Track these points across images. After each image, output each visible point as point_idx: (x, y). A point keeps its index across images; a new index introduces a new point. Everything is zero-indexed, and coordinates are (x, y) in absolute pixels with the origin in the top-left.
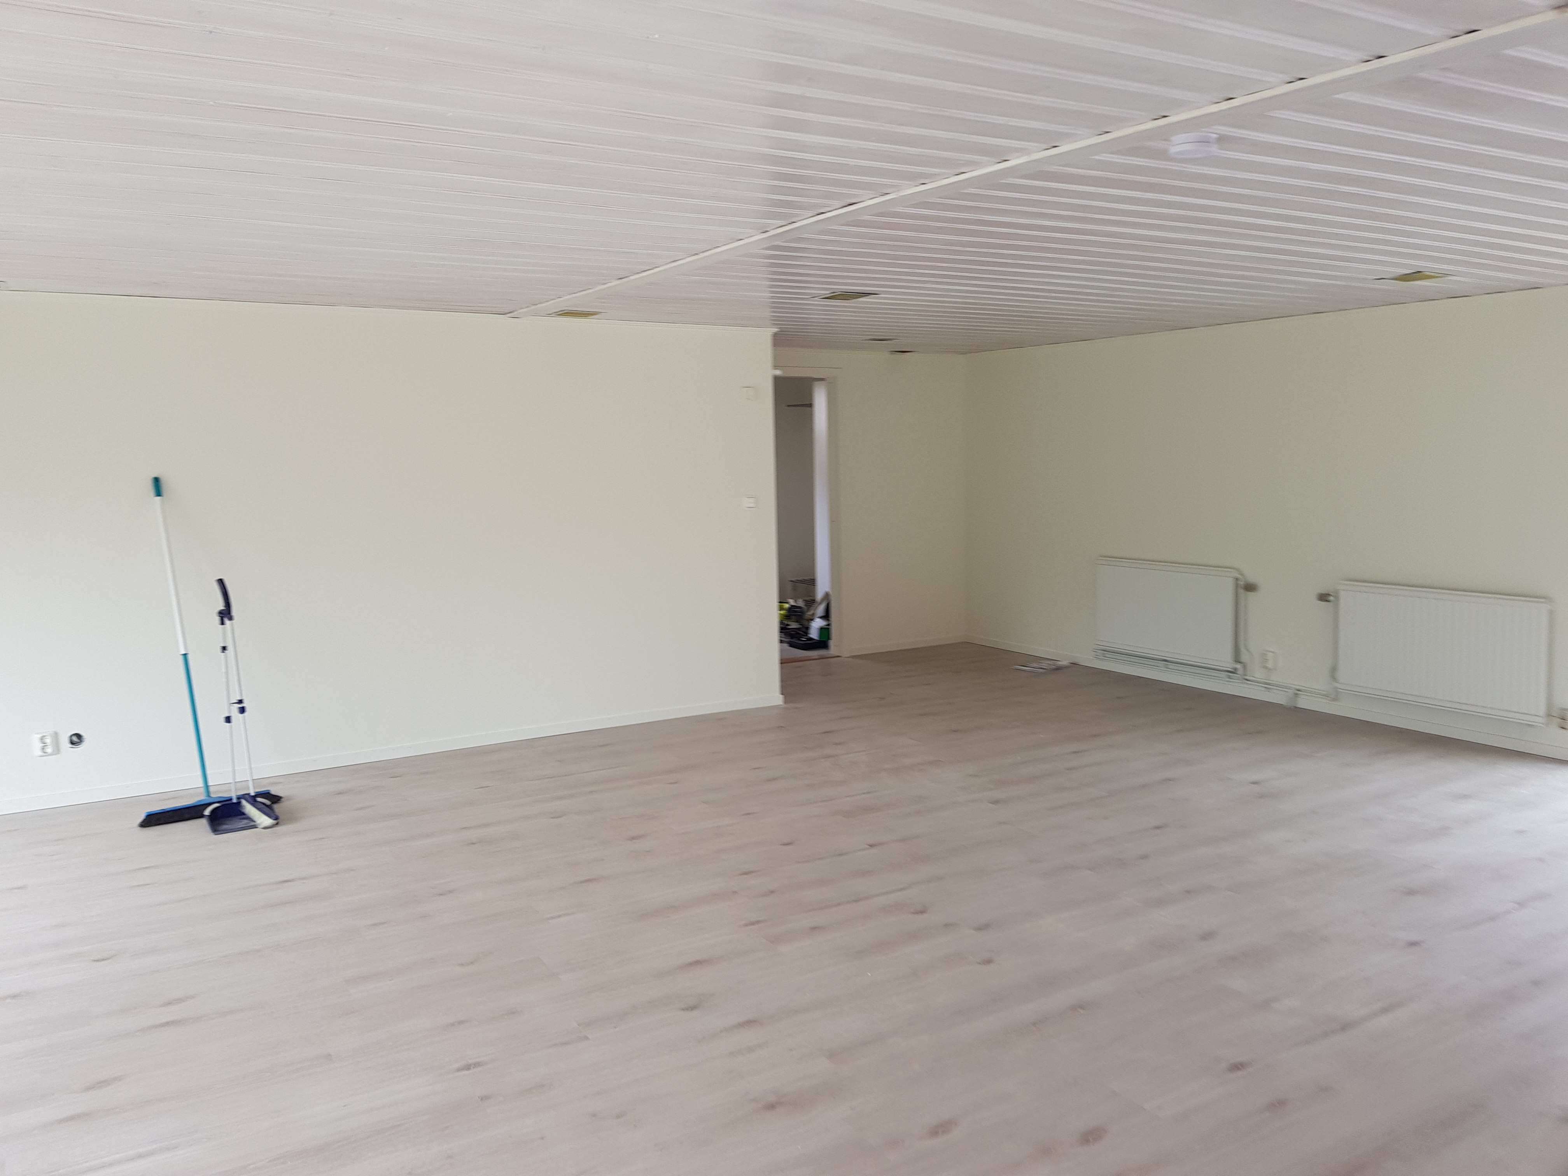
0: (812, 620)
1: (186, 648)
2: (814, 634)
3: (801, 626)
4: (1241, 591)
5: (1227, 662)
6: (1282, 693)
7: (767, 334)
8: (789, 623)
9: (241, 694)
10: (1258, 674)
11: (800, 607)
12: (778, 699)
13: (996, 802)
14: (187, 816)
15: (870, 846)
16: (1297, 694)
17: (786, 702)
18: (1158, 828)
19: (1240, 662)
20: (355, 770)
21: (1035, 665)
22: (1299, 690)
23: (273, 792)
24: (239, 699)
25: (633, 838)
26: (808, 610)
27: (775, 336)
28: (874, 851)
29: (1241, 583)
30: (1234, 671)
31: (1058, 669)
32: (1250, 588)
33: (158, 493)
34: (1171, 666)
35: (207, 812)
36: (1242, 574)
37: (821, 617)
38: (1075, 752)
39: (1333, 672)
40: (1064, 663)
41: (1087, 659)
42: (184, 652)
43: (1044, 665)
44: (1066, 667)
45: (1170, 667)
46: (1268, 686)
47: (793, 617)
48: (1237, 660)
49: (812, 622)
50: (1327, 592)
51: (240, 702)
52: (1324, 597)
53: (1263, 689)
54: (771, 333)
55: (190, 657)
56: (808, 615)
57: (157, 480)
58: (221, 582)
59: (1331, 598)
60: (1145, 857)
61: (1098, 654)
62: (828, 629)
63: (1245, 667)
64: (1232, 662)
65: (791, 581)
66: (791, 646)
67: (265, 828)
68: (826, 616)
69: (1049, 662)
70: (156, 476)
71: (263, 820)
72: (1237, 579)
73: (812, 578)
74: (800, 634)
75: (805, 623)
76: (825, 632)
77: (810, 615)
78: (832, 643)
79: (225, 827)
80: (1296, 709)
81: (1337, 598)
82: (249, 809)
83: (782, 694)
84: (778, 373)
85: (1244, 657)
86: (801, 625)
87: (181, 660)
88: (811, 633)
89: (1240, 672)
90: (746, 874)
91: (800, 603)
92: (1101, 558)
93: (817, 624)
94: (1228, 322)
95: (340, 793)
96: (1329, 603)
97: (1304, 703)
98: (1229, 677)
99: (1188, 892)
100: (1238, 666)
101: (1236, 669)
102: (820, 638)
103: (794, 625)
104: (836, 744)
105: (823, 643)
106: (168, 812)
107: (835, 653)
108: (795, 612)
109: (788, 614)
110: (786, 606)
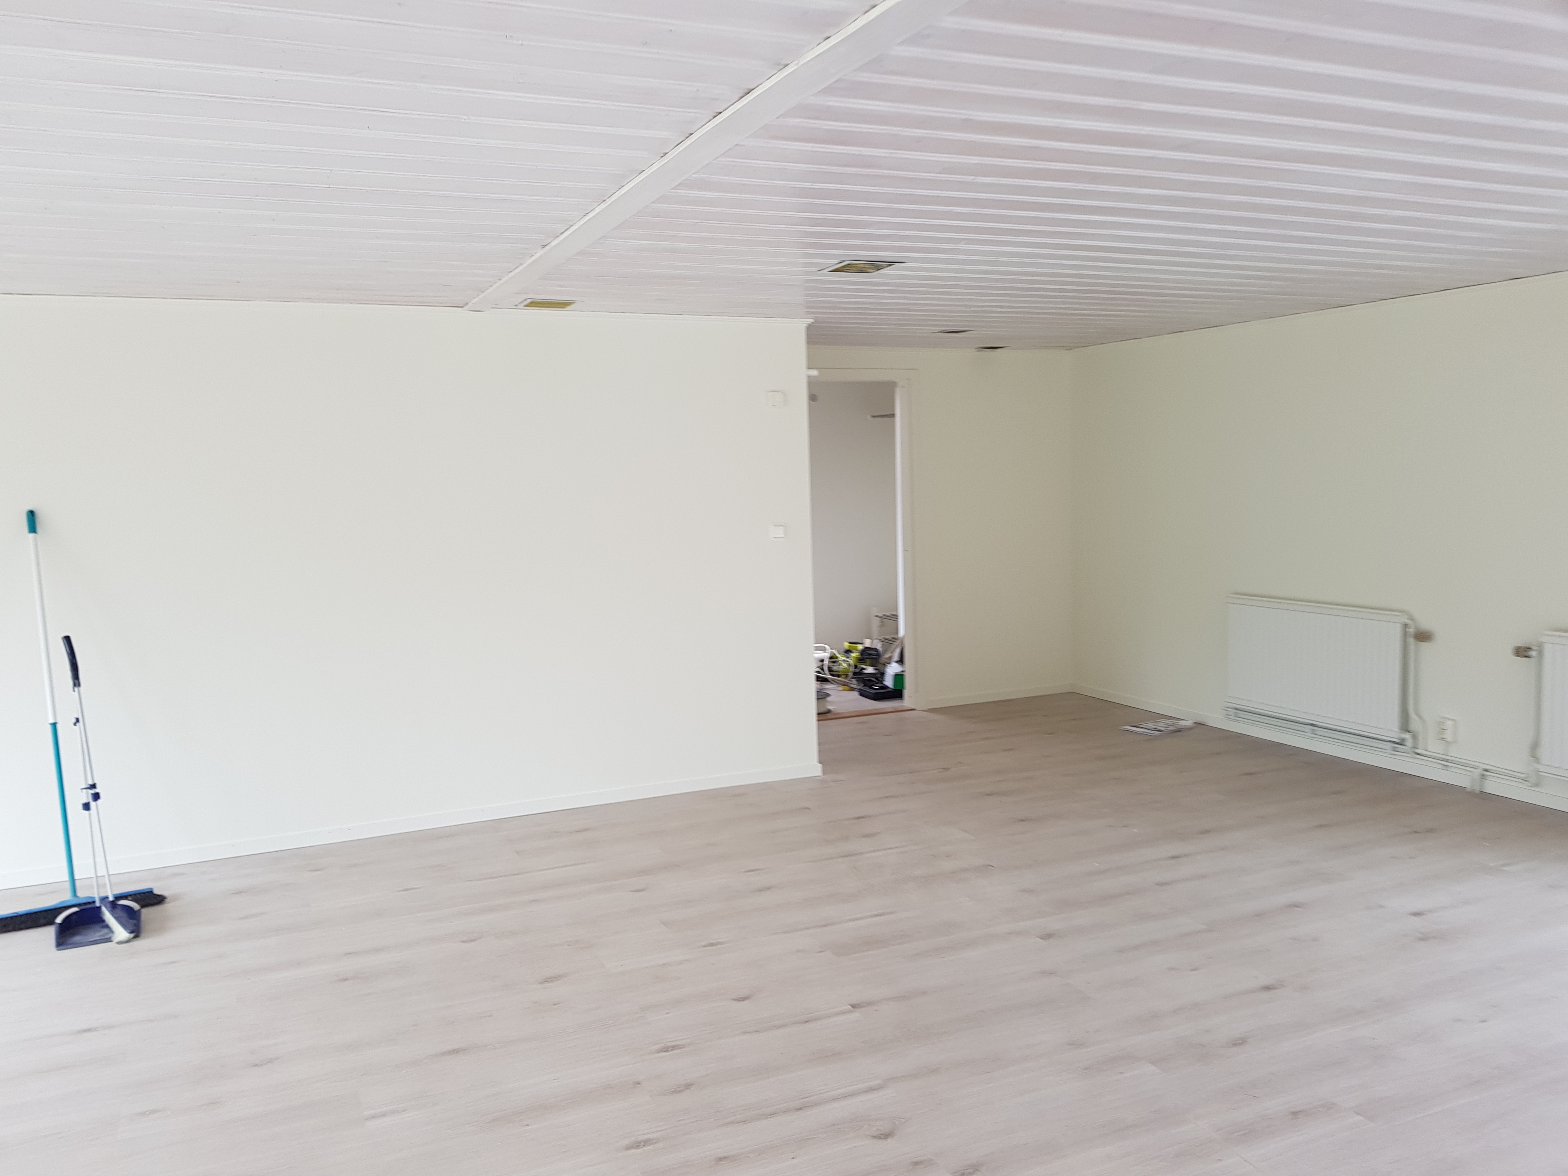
0: (889, 663)
1: (55, 716)
2: (889, 682)
3: (877, 671)
4: (1411, 641)
5: (1392, 730)
6: (1467, 773)
7: (799, 326)
8: (864, 667)
9: (93, 779)
10: (1434, 747)
11: (876, 650)
12: (815, 769)
13: (1047, 936)
14: (42, 921)
15: (853, 1006)
16: (1483, 775)
17: (824, 772)
18: (1267, 988)
19: (1409, 732)
20: (275, 858)
21: (1151, 725)
22: (1486, 770)
23: (156, 892)
24: (91, 783)
25: (547, 980)
26: (885, 651)
27: (809, 328)
28: (856, 1015)
29: (1411, 630)
30: (1401, 743)
31: (1179, 730)
32: (1423, 636)
33: (33, 528)
34: (1320, 731)
35: (59, 920)
36: (1412, 619)
37: (897, 662)
38: (1174, 857)
39: (1535, 747)
40: (1188, 723)
41: (1217, 719)
42: (52, 721)
43: (1162, 725)
44: (1190, 729)
45: (1319, 733)
46: (1446, 762)
47: (868, 660)
48: (1405, 727)
49: (889, 665)
50: (1527, 646)
51: (93, 786)
52: (1522, 652)
53: (1440, 767)
54: (805, 325)
55: (59, 726)
56: (885, 658)
57: (32, 514)
58: (67, 639)
59: (1533, 653)
60: (1239, 1042)
61: (1230, 713)
62: (902, 675)
63: (1415, 737)
64: (1398, 731)
65: (877, 616)
66: (861, 695)
67: (119, 943)
68: (901, 661)
69: (1170, 722)
70: (31, 508)
71: (120, 933)
72: (1406, 626)
73: (895, 613)
74: (873, 681)
75: (880, 667)
76: (899, 678)
77: (887, 658)
78: (906, 693)
79: (77, 938)
80: (1484, 796)
81: (1541, 653)
82: (108, 916)
83: (820, 763)
84: (814, 373)
85: (1415, 724)
86: (876, 669)
87: (49, 729)
88: (886, 680)
89: (1409, 742)
90: (666, 1049)
91: (878, 646)
92: (1231, 596)
93: (893, 669)
94: (1395, 296)
95: (239, 893)
96: (1529, 659)
97: (1492, 787)
98: (1395, 749)
99: (1295, 1114)
100: (1407, 736)
101: (1403, 740)
102: (895, 687)
103: (870, 670)
104: (867, 836)
105: (897, 694)
106: (22, 916)
107: (910, 706)
108: (870, 654)
109: (861, 657)
110: (860, 647)
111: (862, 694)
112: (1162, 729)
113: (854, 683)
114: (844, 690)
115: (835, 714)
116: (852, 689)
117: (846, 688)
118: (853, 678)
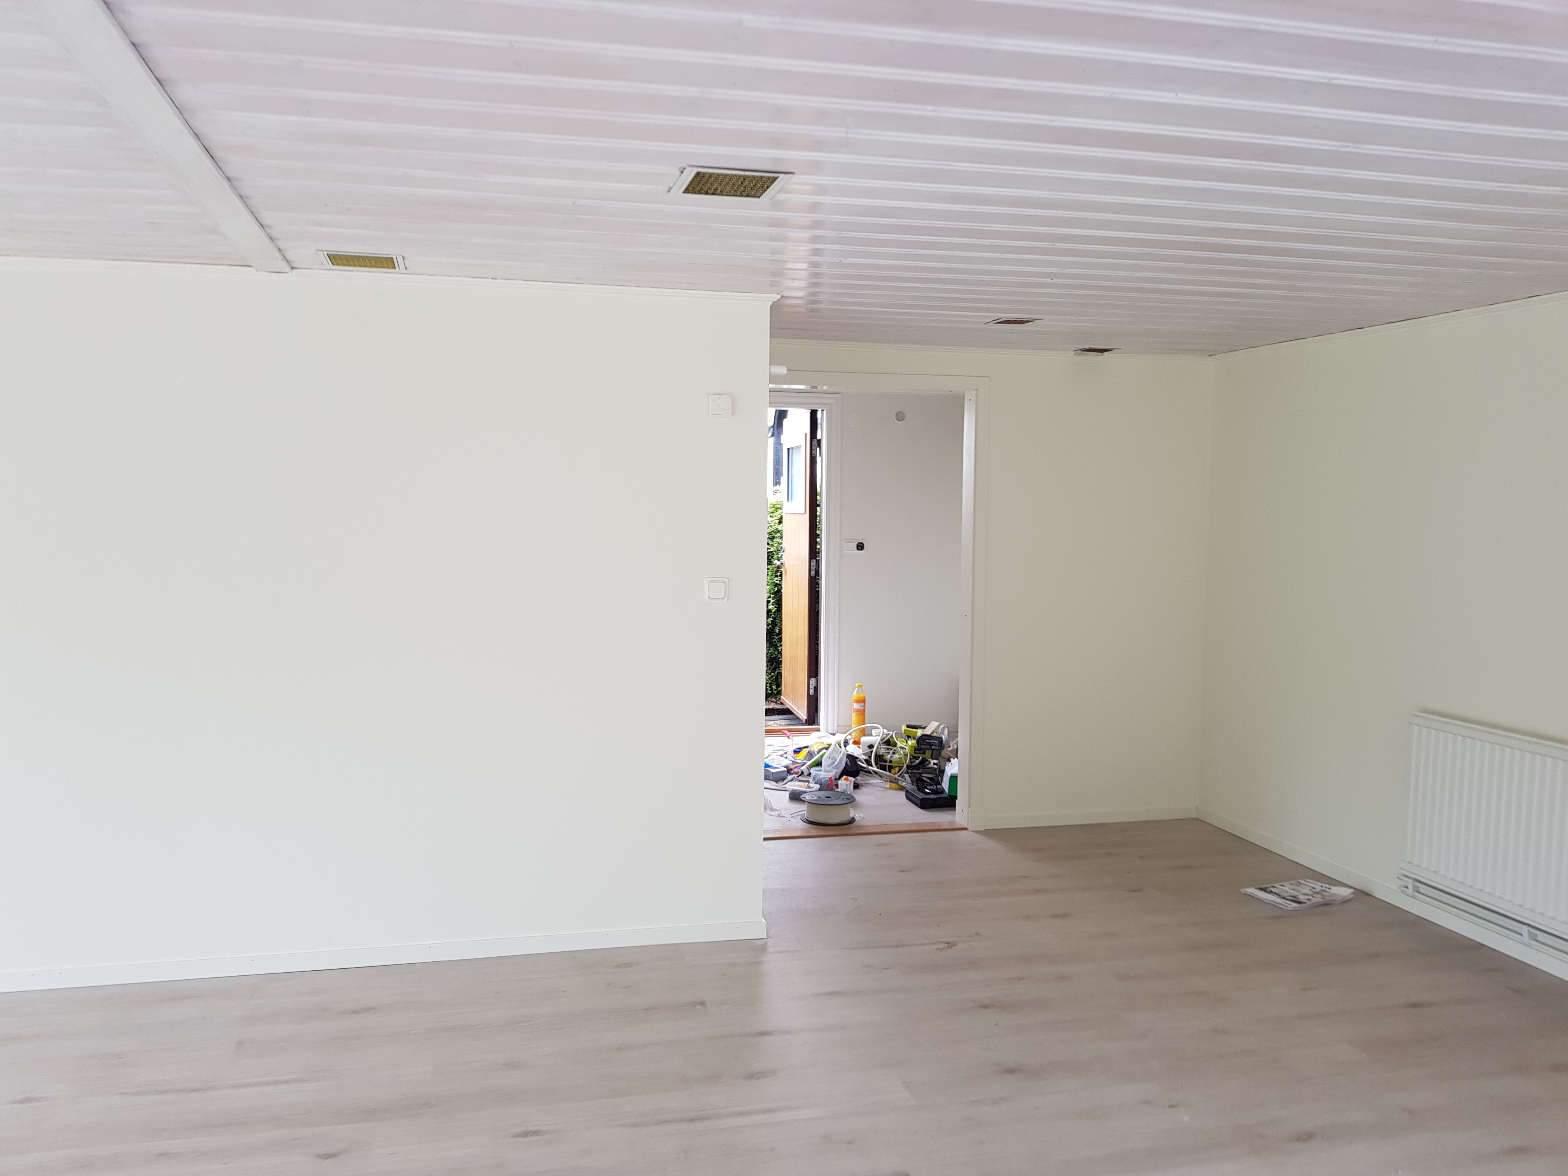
0: (950, 759)
2: (944, 784)
3: (936, 767)
11: (939, 738)
21: (1288, 890)
31: (1329, 904)
40: (1345, 890)
41: (1389, 891)
44: (1345, 902)
54: (768, 304)
56: (948, 751)
61: (1408, 885)
66: (908, 799)
75: (940, 762)
76: (957, 781)
77: (950, 753)
78: (960, 802)
86: (936, 764)
88: (943, 781)
92: (1419, 714)
93: (952, 767)
102: (949, 793)
103: (932, 763)
105: (949, 802)
107: (962, 823)
108: (929, 744)
109: (916, 745)
110: (919, 733)
111: (910, 797)
112: (1302, 898)
113: (907, 782)
114: (890, 788)
115: (860, 827)
116: (902, 788)
117: (894, 785)
118: (907, 773)
